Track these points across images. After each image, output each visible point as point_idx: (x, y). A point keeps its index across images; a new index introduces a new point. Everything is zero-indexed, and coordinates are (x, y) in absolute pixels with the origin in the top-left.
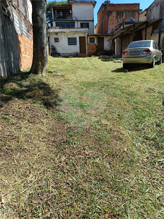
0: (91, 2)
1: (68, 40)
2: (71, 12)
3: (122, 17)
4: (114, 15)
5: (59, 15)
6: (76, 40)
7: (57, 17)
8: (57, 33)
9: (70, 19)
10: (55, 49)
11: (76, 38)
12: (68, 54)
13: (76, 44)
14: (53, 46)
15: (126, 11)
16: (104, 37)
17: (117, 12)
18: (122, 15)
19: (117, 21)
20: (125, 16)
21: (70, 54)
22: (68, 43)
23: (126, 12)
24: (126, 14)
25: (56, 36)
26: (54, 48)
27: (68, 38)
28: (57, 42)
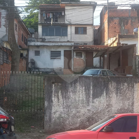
0: (90, 3)
1: (51, 53)
2: (63, 14)
3: (127, 24)
4: (116, 22)
5: (48, 17)
6: (60, 53)
7: (45, 18)
8: (38, 46)
9: (61, 23)
10: (35, 64)
11: (60, 51)
12: (49, 70)
13: (60, 59)
14: (32, 60)
15: (131, 17)
16: (93, 52)
17: (120, 19)
18: (126, 22)
19: (120, 29)
20: (130, 23)
21: (51, 69)
22: (51, 57)
23: (132, 19)
24: (131, 21)
25: (37, 49)
26: (33, 61)
27: (51, 51)
28: (38, 55)
